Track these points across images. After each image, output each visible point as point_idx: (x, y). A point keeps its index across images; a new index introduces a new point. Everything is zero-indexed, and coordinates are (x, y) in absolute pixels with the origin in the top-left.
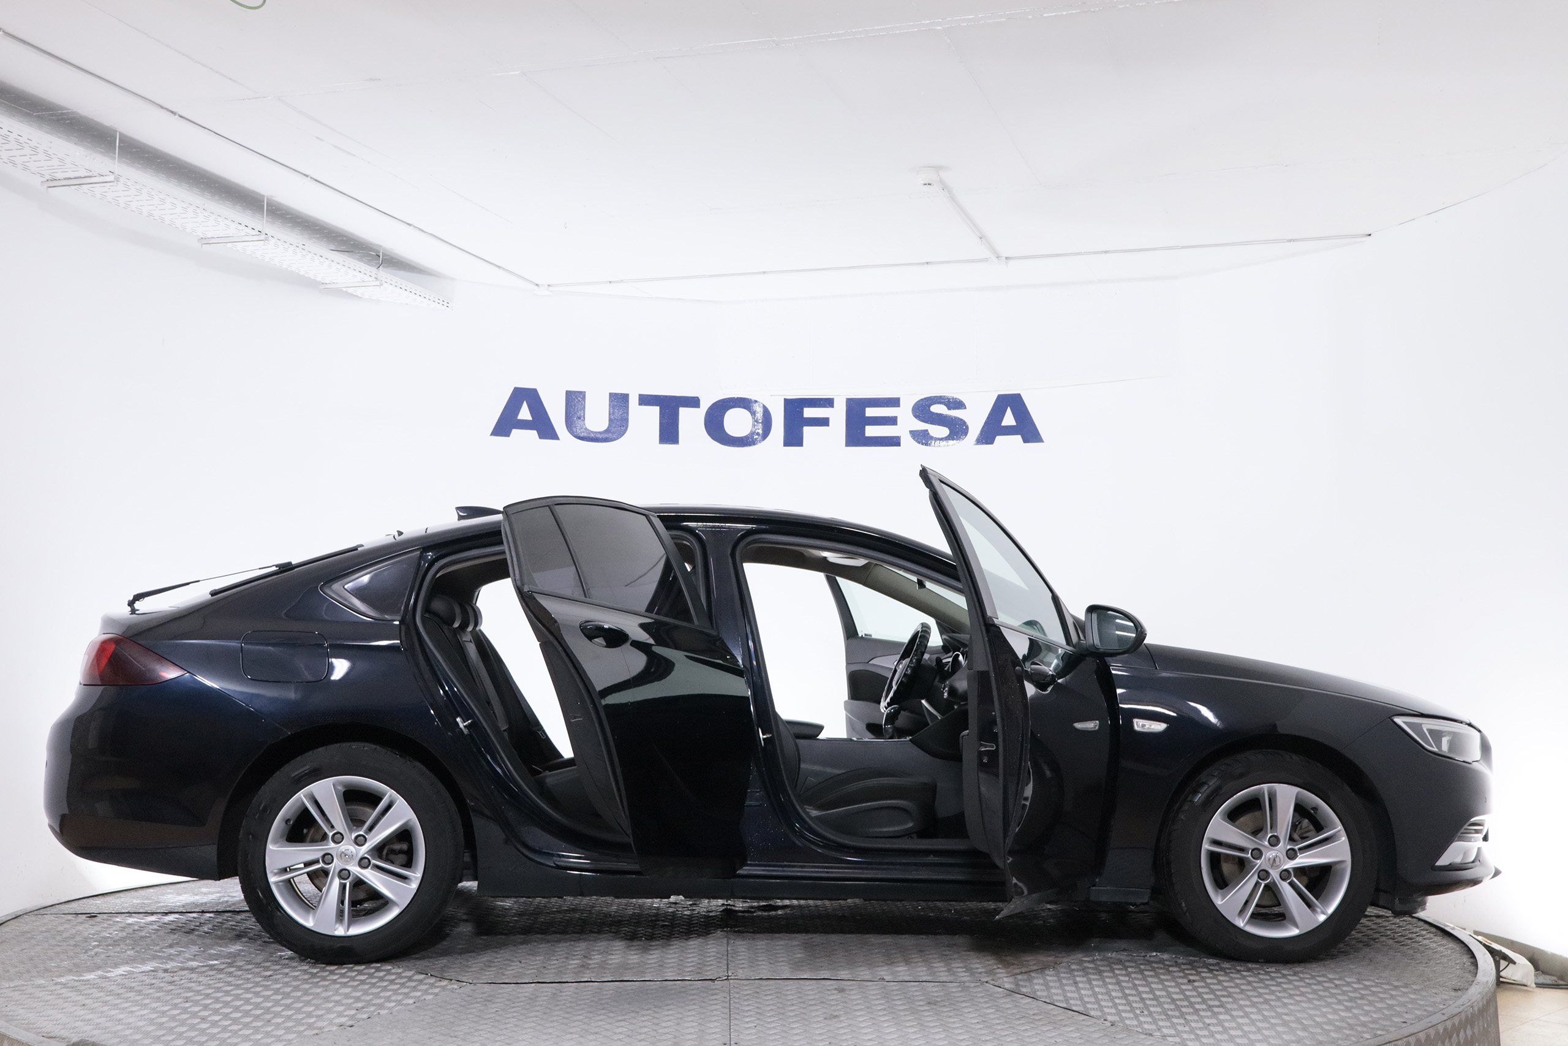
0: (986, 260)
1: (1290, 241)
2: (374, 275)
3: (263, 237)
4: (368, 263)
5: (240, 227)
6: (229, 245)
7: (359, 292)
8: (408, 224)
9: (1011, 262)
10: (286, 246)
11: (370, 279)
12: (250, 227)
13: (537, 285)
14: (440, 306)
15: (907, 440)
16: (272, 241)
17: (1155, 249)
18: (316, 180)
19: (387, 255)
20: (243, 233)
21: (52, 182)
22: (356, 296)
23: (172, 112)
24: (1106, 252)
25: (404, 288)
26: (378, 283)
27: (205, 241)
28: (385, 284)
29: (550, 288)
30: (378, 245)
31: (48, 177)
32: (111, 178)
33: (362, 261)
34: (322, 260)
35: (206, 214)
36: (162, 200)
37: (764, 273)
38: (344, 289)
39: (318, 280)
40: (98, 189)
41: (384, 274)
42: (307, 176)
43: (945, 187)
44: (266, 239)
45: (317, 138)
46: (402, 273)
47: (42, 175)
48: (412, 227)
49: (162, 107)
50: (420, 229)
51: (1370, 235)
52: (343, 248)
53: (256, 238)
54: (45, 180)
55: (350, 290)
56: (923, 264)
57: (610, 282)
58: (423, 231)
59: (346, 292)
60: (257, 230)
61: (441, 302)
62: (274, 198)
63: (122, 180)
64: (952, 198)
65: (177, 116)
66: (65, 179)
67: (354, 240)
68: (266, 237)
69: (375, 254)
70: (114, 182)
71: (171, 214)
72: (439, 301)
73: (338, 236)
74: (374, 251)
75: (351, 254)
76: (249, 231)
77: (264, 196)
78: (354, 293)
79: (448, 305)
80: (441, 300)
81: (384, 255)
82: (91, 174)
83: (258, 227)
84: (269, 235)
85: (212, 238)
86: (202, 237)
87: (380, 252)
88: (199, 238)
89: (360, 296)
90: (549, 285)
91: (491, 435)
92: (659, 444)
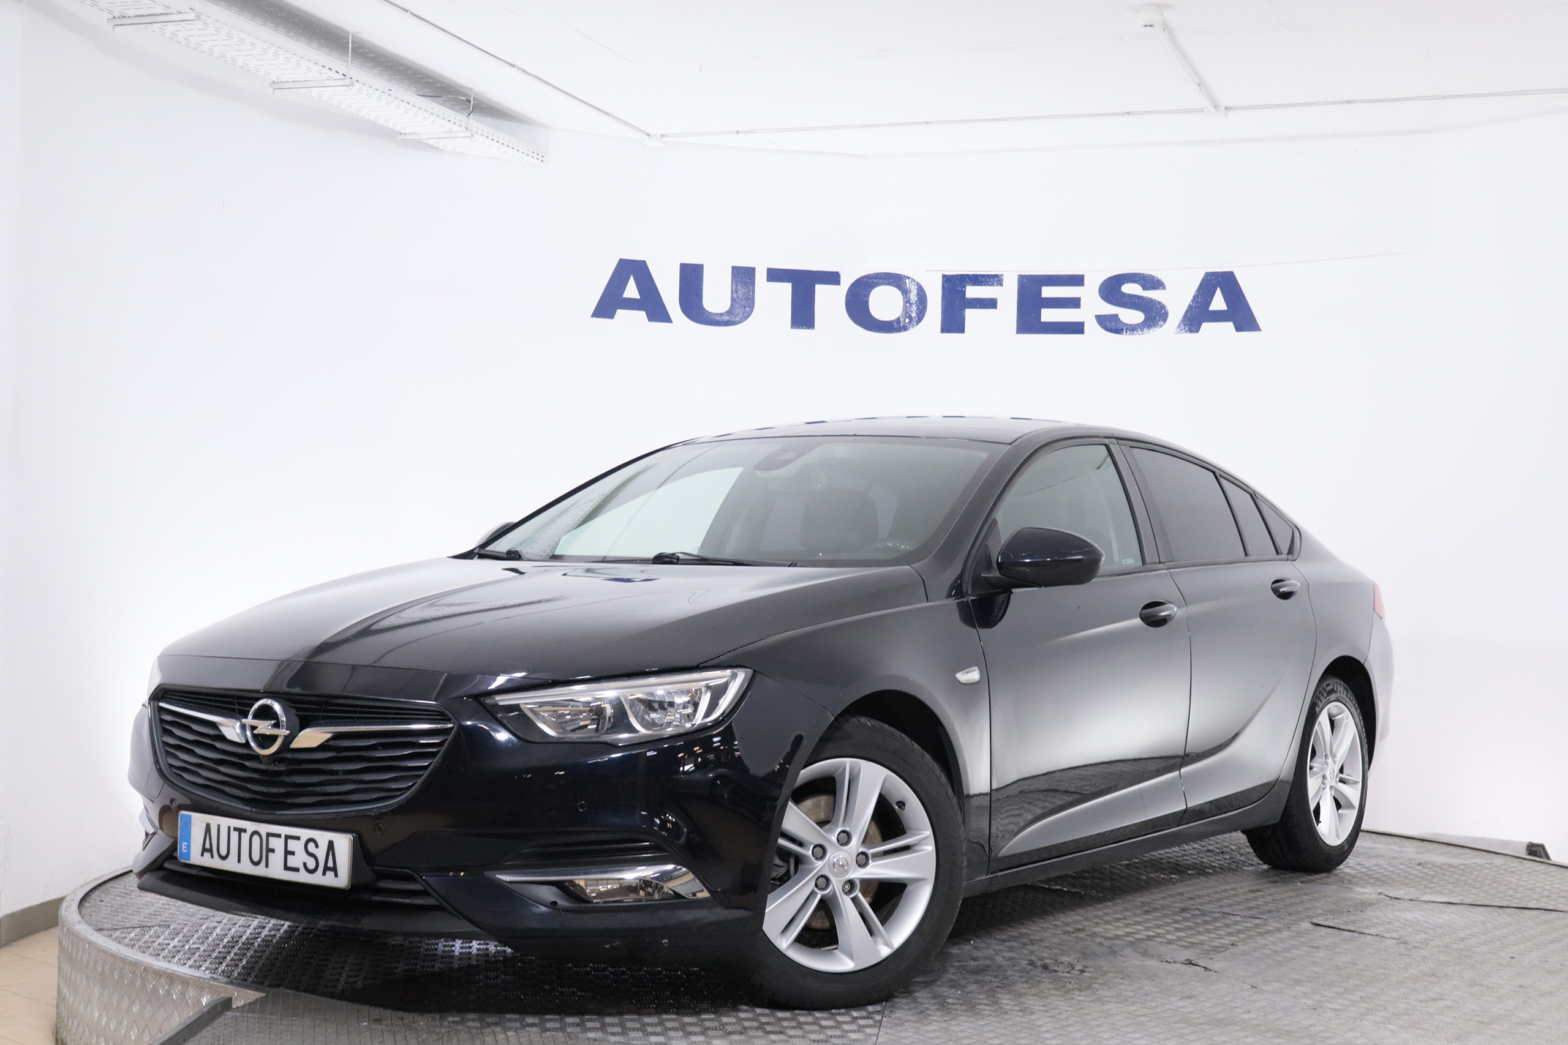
0: (1201, 110)
2: (464, 125)
3: (347, 82)
4: (452, 108)
5: (323, 70)
6: (304, 90)
7: (441, 144)
8: (511, 65)
9: (1231, 113)
10: (371, 91)
11: (460, 129)
12: (334, 70)
13: (648, 135)
14: (534, 160)
15: (1092, 327)
16: (358, 86)
18: (415, 15)
19: (478, 100)
20: (324, 77)
21: (120, 20)
22: (437, 148)
24: (1349, 102)
25: (496, 139)
26: (468, 134)
27: (277, 85)
28: (476, 135)
29: (664, 139)
30: (469, 88)
31: (116, 14)
32: (192, 16)
33: (445, 106)
34: (409, 107)
35: (288, 55)
36: (242, 41)
37: (927, 123)
38: (425, 141)
39: (397, 129)
40: (170, 28)
41: (476, 123)
42: (406, 11)
43: (1166, 28)
44: (352, 85)
46: (489, 120)
47: (110, 12)
48: (516, 69)
50: (524, 71)
52: (426, 91)
53: (339, 83)
54: (111, 17)
55: (431, 142)
56: (1123, 114)
57: (738, 132)
58: (527, 73)
59: (427, 144)
60: (341, 74)
61: (535, 155)
62: (360, 35)
63: (202, 17)
64: (1173, 40)
66: (136, 16)
67: (441, 82)
68: (351, 82)
69: (465, 99)
70: (192, 20)
71: (247, 56)
72: (533, 154)
73: (422, 78)
74: (463, 95)
75: (439, 100)
76: (333, 74)
77: (349, 32)
78: (435, 145)
79: (542, 159)
80: (536, 153)
81: (475, 99)
82: (169, 11)
83: (343, 70)
84: (354, 79)
85: (287, 82)
86: (275, 81)
87: (470, 96)
88: (271, 82)
89: (441, 148)
90: (662, 135)
91: (592, 316)
92: (792, 328)
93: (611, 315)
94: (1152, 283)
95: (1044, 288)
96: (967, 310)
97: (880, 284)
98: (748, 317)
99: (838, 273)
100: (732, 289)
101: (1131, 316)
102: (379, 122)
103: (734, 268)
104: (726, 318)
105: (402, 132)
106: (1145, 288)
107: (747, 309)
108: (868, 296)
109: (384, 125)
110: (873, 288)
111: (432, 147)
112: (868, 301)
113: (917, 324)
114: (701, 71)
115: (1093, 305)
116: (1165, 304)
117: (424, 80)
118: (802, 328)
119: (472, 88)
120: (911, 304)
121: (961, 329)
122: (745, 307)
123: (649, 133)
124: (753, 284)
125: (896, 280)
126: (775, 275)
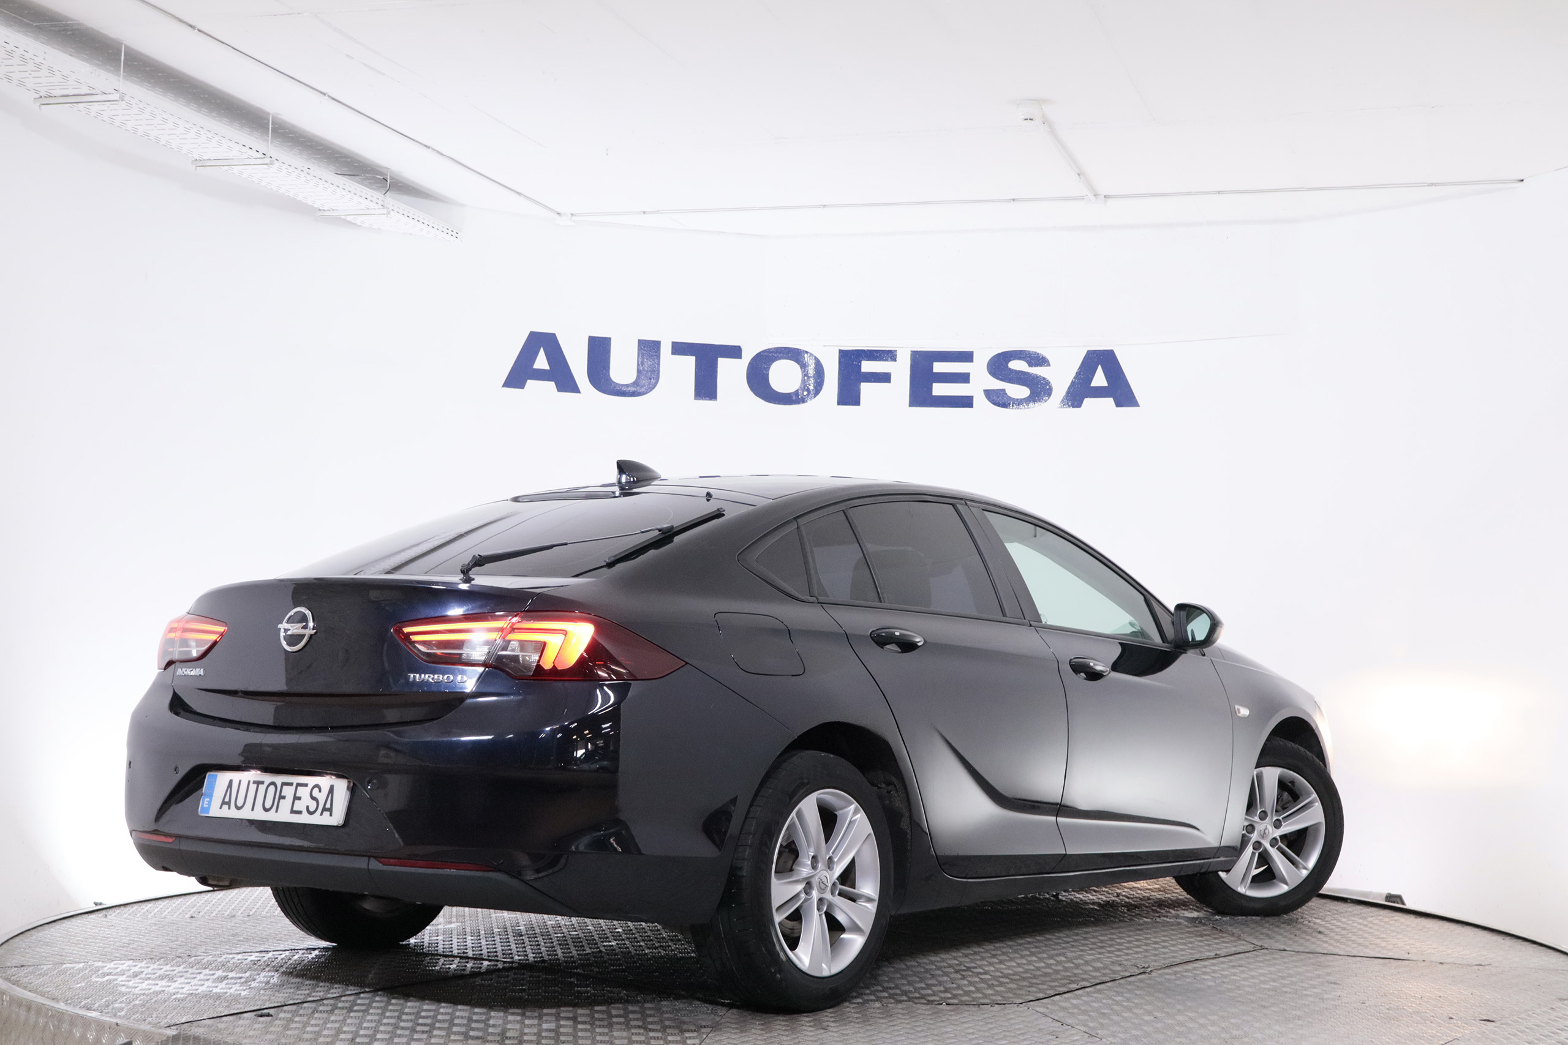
0: (1082, 198)
1: (1432, 185)
2: (380, 203)
3: (267, 160)
4: (370, 186)
5: (244, 149)
6: (226, 168)
7: (358, 220)
8: (426, 146)
9: (1110, 202)
10: (291, 169)
11: (377, 206)
12: (254, 149)
13: (558, 214)
14: (448, 237)
15: (980, 400)
16: (277, 164)
17: (1276, 190)
18: (333, 99)
19: (394, 179)
20: (245, 156)
21: (47, 99)
22: (355, 224)
23: (191, 26)
24: (1219, 192)
25: (411, 216)
26: (385, 211)
27: (199, 163)
28: (392, 212)
29: (574, 218)
30: (385, 168)
31: (43, 94)
32: (116, 96)
33: (362, 184)
34: (327, 185)
35: (209, 135)
36: (165, 120)
37: (824, 206)
38: (343, 217)
39: (316, 206)
40: (96, 107)
41: (392, 200)
42: (324, 94)
43: (1046, 121)
44: (271, 163)
45: (348, 56)
46: (405, 197)
47: (37, 91)
48: (430, 150)
49: (181, 21)
50: (438, 152)
51: (1522, 180)
52: (345, 170)
53: (259, 161)
54: (38, 96)
55: (349, 218)
56: (1009, 200)
57: (644, 213)
58: (442, 154)
59: (345, 220)
60: (261, 153)
61: (450, 232)
62: (280, 116)
63: (127, 98)
64: (1054, 134)
65: (196, 31)
66: (62, 96)
67: (359, 161)
68: (271, 161)
69: (381, 178)
70: (116, 101)
71: (169, 135)
72: (448, 231)
73: (341, 157)
74: (381, 173)
75: (357, 178)
76: (253, 153)
77: (269, 113)
78: (354, 222)
79: (457, 235)
80: (450, 229)
81: (391, 178)
82: (94, 92)
83: (263, 150)
84: (274, 158)
85: (209, 160)
86: (198, 158)
87: (387, 175)
88: (194, 159)
89: (359, 224)
90: (572, 214)
91: (503, 386)
92: (695, 399)
93: (521, 385)
94: (1038, 360)
95: (935, 364)
96: (862, 384)
97: (780, 358)
98: (653, 388)
99: (739, 347)
100: (638, 361)
101: (1018, 391)
102: (298, 199)
103: (640, 341)
104: (632, 389)
105: (321, 208)
106: (1030, 365)
107: (652, 380)
108: (768, 369)
109: (304, 201)
110: (773, 362)
111: (350, 223)
112: (768, 374)
113: (815, 397)
114: (607, 155)
115: (981, 380)
116: (1050, 380)
117: (343, 160)
118: (706, 400)
119: (388, 167)
120: (809, 377)
121: (856, 402)
122: (650, 379)
123: (560, 212)
124: (659, 357)
125: (794, 354)
126: (680, 349)
